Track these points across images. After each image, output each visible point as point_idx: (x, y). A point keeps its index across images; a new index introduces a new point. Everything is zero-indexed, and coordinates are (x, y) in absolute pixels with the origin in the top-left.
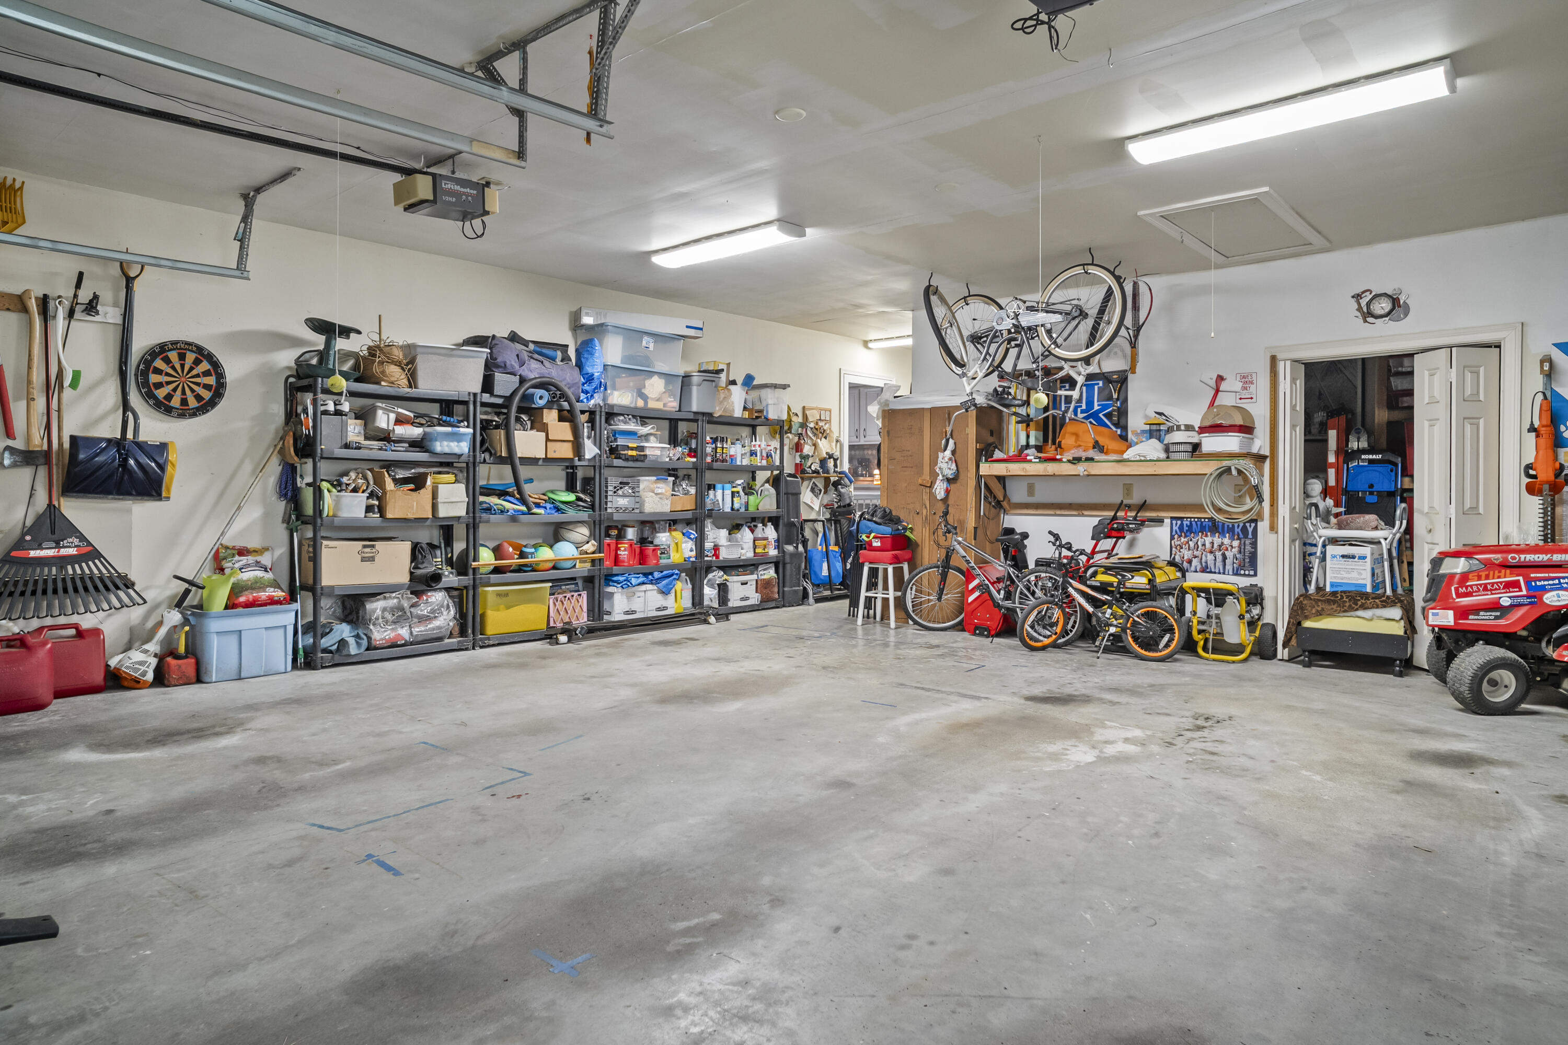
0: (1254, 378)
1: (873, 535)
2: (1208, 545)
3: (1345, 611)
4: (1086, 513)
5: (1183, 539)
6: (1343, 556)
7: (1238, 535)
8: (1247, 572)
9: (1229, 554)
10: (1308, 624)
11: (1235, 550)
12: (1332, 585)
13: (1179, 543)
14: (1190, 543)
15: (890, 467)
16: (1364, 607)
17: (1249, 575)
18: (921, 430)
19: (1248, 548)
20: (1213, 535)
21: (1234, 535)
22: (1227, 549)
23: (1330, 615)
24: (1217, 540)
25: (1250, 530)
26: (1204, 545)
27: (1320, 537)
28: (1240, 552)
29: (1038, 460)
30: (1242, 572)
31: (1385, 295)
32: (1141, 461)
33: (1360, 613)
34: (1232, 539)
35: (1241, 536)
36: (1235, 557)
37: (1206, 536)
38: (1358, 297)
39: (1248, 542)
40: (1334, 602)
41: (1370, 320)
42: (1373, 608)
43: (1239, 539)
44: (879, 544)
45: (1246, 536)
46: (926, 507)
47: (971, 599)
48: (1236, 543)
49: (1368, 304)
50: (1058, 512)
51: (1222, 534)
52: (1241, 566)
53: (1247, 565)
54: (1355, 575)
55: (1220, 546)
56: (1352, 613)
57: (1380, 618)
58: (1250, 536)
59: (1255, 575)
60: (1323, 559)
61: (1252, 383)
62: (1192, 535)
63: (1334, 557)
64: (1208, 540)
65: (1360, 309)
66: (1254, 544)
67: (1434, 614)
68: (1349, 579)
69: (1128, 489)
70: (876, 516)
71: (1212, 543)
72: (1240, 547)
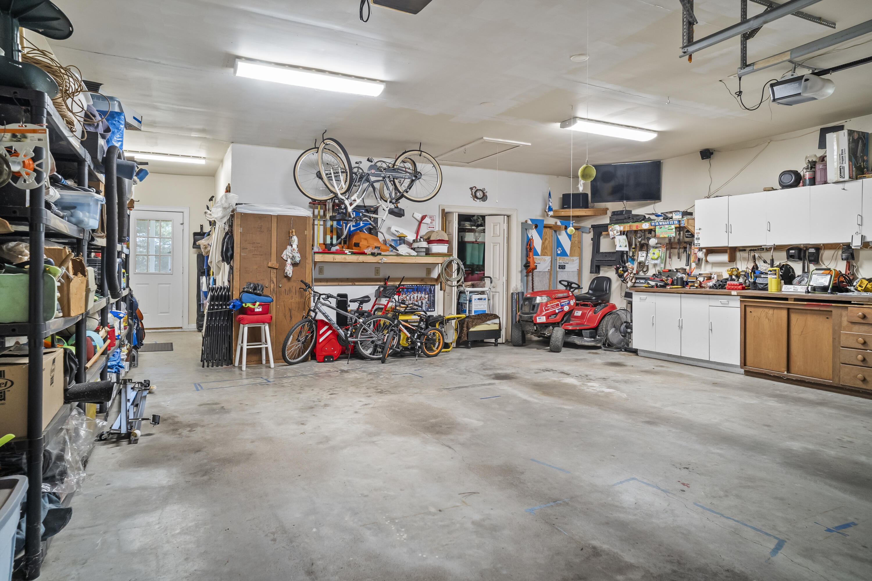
0: (435, 218)
1: (258, 303)
2: (415, 298)
3: (484, 322)
4: (357, 284)
5: (404, 296)
6: (479, 299)
7: (428, 292)
8: (432, 310)
9: (424, 302)
10: (472, 330)
11: (426, 299)
12: (475, 312)
13: (402, 297)
14: (407, 297)
15: (242, 254)
16: (489, 320)
17: (433, 311)
18: (270, 230)
19: (432, 298)
20: (418, 293)
21: (426, 292)
22: (423, 300)
23: (479, 324)
24: (419, 295)
25: (432, 289)
26: (414, 298)
27: (467, 291)
28: (428, 300)
29: (350, 253)
30: (430, 310)
31: (480, 190)
32: (407, 256)
33: (488, 322)
34: (425, 294)
35: (429, 293)
36: (426, 302)
37: (415, 293)
38: (471, 189)
39: (432, 295)
40: (480, 318)
41: (476, 199)
42: (492, 319)
43: (428, 294)
44: (260, 310)
45: (431, 292)
46: (273, 283)
47: (321, 340)
48: (427, 296)
49: (475, 193)
50: (340, 284)
51: (421, 292)
52: (430, 307)
53: (432, 306)
54: (482, 307)
55: (420, 298)
56: (486, 323)
57: (492, 323)
58: (432, 293)
59: (434, 311)
60: (470, 301)
61: (434, 220)
62: (408, 293)
63: (475, 299)
64: (416, 295)
65: (472, 194)
66: (434, 296)
67: (539, 318)
68: (480, 308)
69: (377, 271)
70: (259, 290)
71: (417, 297)
72: (428, 298)
